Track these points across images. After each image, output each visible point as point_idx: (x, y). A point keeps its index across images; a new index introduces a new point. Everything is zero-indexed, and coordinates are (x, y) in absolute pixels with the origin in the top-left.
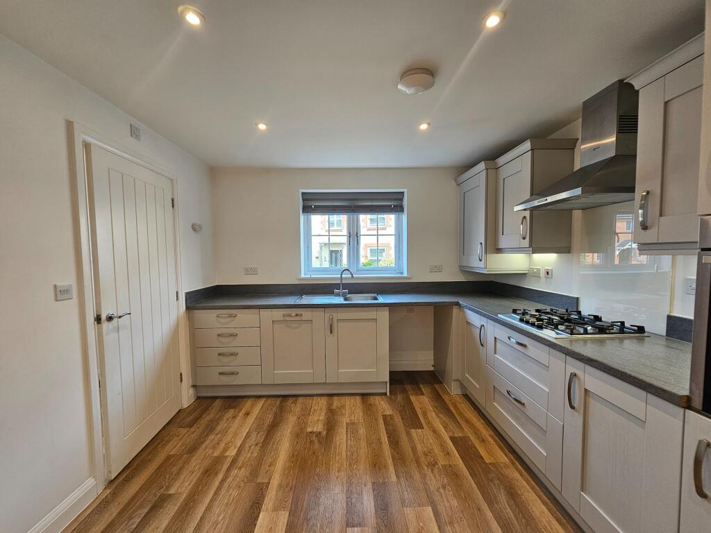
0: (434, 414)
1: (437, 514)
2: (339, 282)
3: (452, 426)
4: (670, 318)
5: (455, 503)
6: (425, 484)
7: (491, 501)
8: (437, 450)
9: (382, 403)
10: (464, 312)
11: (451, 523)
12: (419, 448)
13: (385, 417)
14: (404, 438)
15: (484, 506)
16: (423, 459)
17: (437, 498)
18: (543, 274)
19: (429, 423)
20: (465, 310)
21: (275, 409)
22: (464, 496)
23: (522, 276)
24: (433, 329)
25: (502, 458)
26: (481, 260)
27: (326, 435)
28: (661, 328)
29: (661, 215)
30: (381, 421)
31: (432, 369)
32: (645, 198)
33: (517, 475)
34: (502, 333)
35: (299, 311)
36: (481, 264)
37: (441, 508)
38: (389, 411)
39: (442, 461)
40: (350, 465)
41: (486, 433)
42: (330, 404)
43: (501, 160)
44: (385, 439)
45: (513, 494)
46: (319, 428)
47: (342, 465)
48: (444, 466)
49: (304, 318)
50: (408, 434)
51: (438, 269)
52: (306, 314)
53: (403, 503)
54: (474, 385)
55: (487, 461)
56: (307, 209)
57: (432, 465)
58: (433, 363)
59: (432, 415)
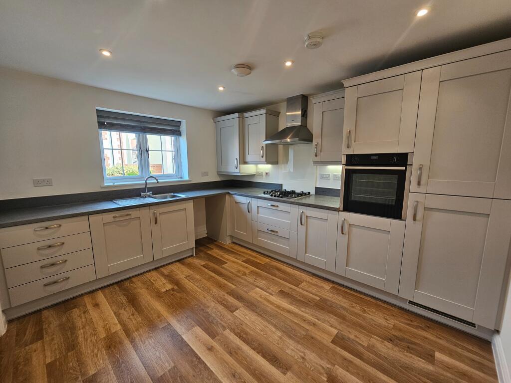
0: (227, 256)
1: (261, 289)
2: (144, 187)
3: (238, 257)
4: (316, 188)
5: (264, 282)
6: (248, 282)
7: (275, 275)
8: (241, 268)
9: (194, 260)
10: (232, 197)
11: (268, 288)
12: (233, 271)
13: (203, 266)
14: (221, 270)
15: (274, 278)
16: (239, 274)
17: (256, 284)
18: (264, 174)
19: (228, 260)
20: (234, 196)
21: (119, 292)
22: (266, 279)
23: (253, 176)
24: (204, 212)
25: (267, 260)
26: (237, 168)
27: (178, 287)
28: (313, 192)
29: (321, 152)
30: (204, 269)
31: (206, 236)
32: (317, 145)
33: (275, 263)
34: (261, 203)
35: (128, 212)
36: (237, 170)
37: (261, 286)
38: (203, 263)
39: (247, 272)
40: (208, 292)
41: (254, 254)
42: (161, 273)
43: (247, 115)
44: (213, 275)
45: (279, 270)
46: (169, 286)
47: (204, 295)
48: (249, 273)
49: (133, 217)
50: (223, 268)
51: (205, 174)
52: (135, 213)
53: (246, 292)
54: (243, 234)
55: (263, 263)
56: (102, 126)
57: (245, 274)
58: (206, 232)
59: (226, 256)
